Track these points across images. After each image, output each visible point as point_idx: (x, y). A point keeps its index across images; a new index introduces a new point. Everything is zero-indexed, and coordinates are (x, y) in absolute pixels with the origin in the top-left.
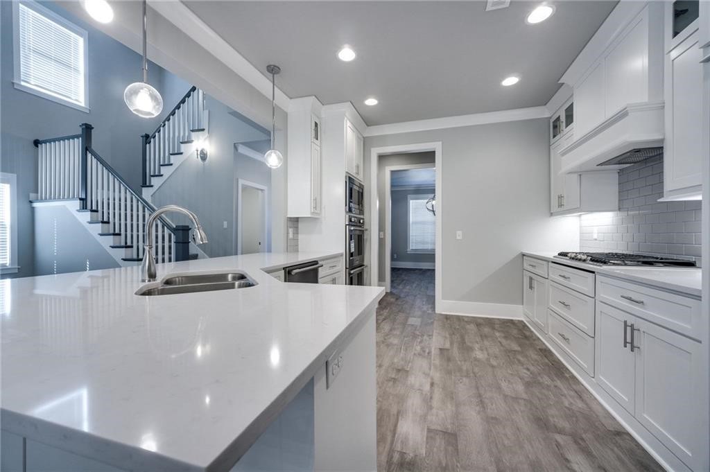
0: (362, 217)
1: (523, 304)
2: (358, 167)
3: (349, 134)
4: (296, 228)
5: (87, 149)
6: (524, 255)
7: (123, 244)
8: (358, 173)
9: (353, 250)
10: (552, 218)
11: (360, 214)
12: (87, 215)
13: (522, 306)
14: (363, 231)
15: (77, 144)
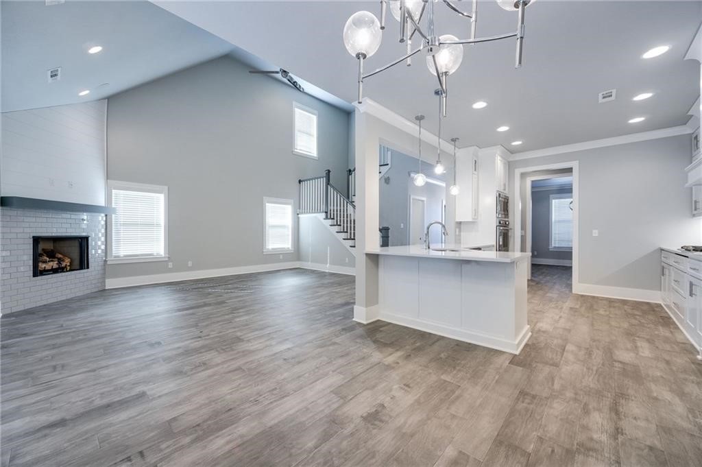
0: (507, 219)
1: (661, 290)
2: (505, 185)
3: (499, 164)
4: (460, 228)
5: (328, 183)
6: (662, 250)
7: (349, 237)
8: (505, 190)
9: (501, 243)
10: (694, 218)
11: (505, 218)
12: (330, 222)
13: (659, 292)
14: (508, 230)
15: (323, 181)
